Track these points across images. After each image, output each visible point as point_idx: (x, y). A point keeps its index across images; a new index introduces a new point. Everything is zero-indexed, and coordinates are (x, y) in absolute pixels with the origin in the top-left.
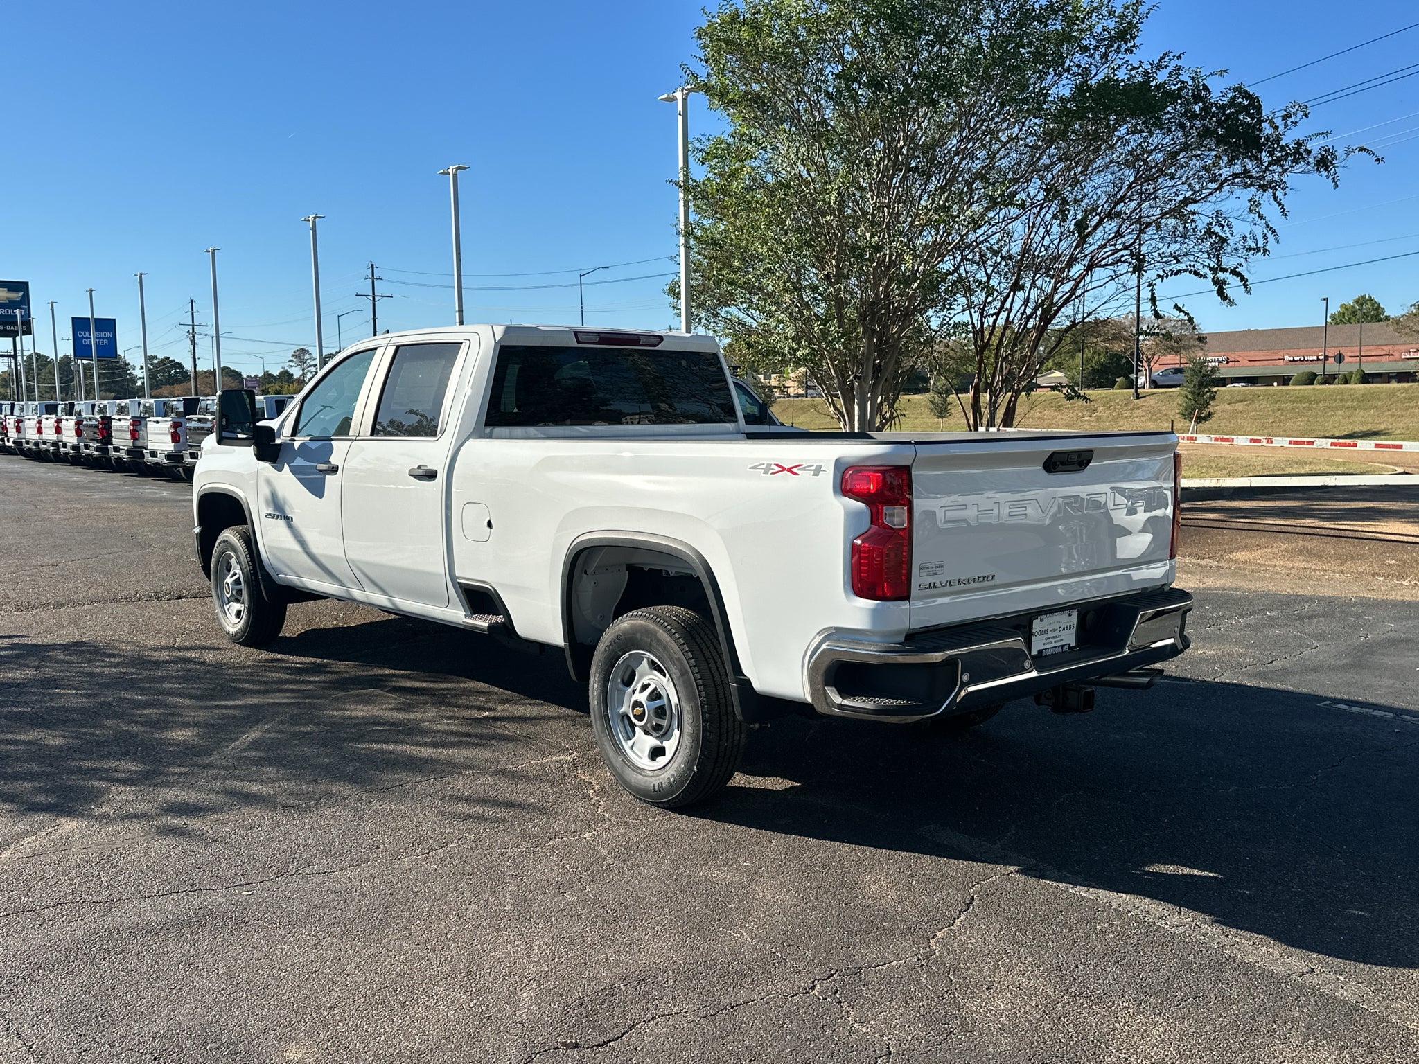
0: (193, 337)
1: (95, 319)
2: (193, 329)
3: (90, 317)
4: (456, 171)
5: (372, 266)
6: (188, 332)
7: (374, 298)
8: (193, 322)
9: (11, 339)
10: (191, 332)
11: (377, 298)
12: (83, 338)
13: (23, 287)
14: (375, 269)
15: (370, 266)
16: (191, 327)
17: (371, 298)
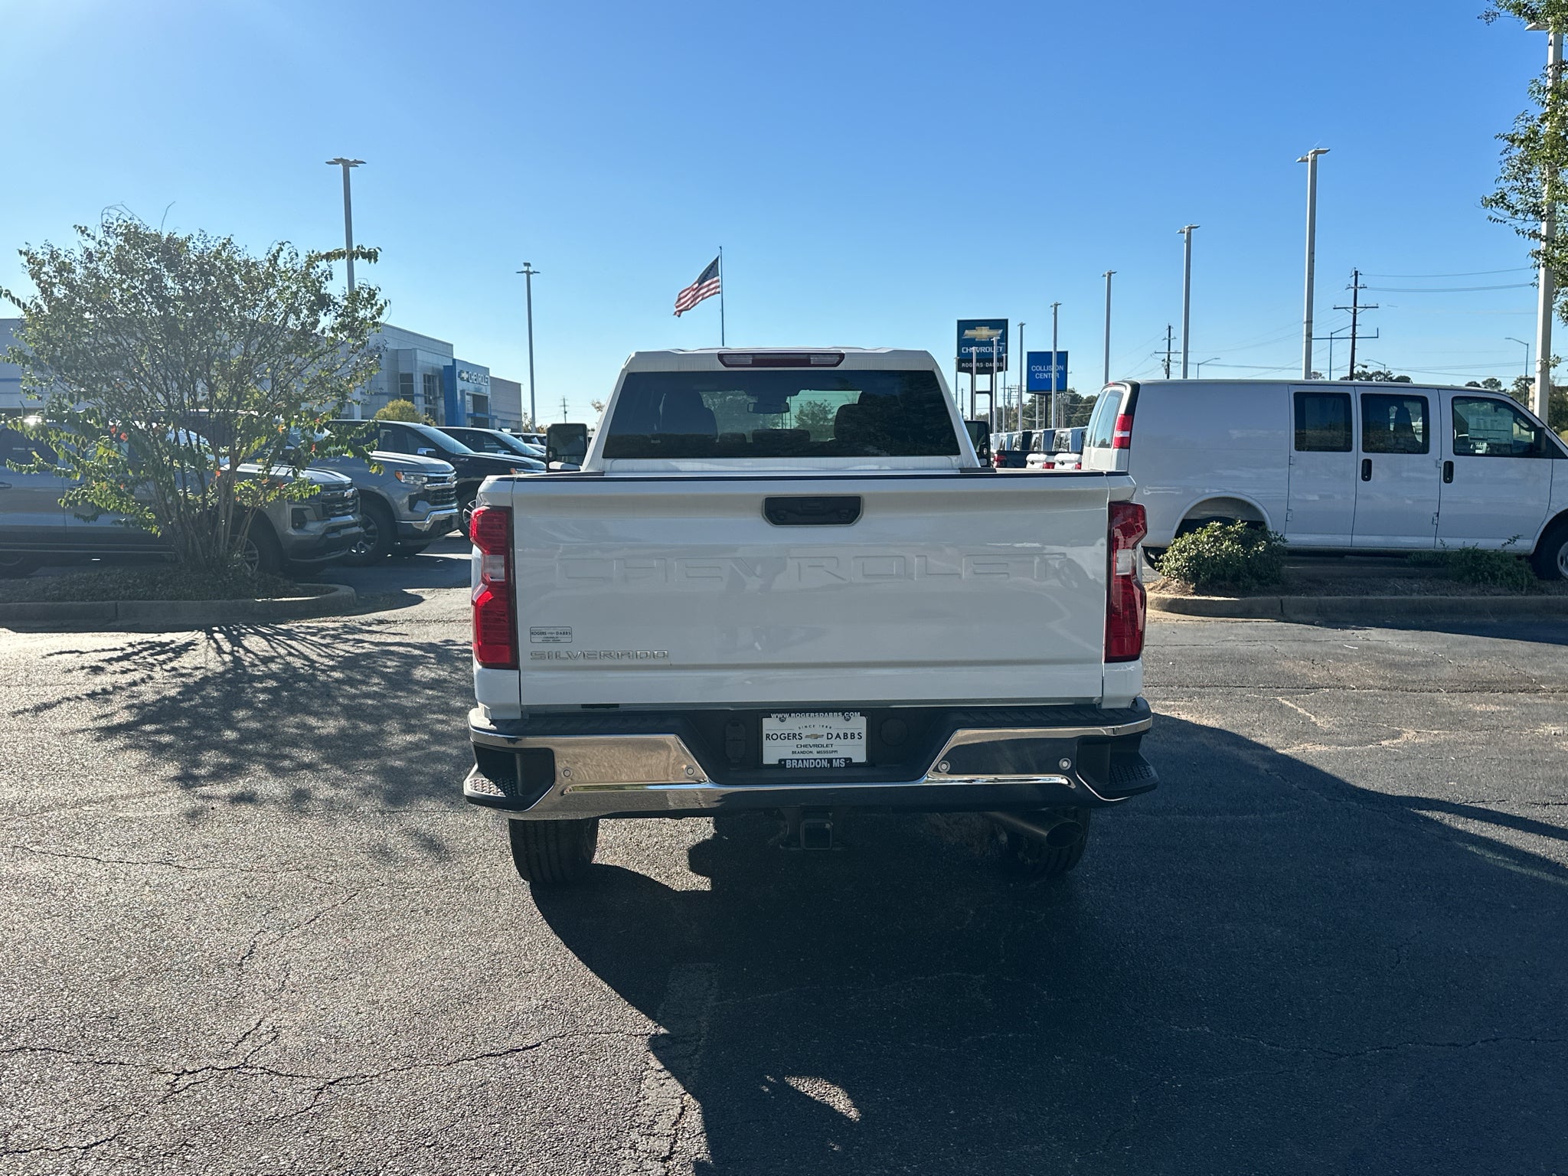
0: (1168, 365)
1: (1058, 353)
2: (1169, 356)
3: (1052, 350)
4: (1316, 156)
5: (1356, 273)
6: (1164, 360)
7: (1355, 310)
8: (1169, 350)
9: (989, 376)
10: (1166, 360)
11: (1358, 310)
12: (1036, 372)
13: (1001, 325)
14: (1359, 276)
15: (1353, 273)
16: (1167, 355)
17: (1352, 310)
